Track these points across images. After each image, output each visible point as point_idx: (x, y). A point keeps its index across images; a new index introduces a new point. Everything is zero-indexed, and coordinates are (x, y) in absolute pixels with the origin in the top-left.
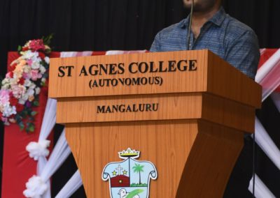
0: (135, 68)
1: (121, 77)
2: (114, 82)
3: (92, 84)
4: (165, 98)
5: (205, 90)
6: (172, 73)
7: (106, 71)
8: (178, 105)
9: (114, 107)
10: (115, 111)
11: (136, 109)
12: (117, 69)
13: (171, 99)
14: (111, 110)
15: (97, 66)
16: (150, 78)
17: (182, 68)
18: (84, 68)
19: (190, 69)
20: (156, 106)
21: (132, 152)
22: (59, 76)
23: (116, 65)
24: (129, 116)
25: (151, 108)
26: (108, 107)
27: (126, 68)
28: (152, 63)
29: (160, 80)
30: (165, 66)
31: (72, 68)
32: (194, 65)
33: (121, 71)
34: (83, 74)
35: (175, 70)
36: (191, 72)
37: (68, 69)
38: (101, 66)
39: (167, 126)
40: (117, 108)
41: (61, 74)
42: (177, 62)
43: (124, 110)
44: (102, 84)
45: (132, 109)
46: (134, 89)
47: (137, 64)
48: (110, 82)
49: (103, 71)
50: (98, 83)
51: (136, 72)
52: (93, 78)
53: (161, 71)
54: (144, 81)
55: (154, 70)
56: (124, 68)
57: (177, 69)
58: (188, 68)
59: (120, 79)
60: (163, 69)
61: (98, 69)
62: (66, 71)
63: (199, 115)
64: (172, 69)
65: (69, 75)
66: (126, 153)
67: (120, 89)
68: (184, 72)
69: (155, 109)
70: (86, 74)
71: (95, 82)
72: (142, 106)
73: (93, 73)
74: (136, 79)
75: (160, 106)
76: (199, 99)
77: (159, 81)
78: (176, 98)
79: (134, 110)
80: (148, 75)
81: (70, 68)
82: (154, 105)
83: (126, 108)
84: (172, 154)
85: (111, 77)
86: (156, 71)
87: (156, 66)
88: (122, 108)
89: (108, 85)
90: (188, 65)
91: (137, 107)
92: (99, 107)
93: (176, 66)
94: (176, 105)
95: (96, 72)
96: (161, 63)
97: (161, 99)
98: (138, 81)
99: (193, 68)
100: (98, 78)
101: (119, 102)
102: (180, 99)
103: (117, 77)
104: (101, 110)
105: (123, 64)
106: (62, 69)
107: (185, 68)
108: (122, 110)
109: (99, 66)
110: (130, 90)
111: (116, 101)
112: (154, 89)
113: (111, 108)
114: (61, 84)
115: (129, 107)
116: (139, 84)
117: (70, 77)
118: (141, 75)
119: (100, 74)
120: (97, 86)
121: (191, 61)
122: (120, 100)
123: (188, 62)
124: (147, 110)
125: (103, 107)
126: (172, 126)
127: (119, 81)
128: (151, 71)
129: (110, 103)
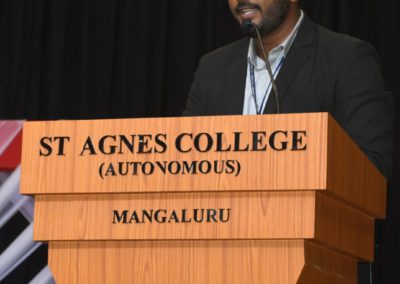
0: (187, 143)
1: (160, 158)
2: (148, 168)
3: (104, 172)
4: (244, 200)
5: (323, 186)
6: (258, 153)
7: (131, 148)
8: (269, 211)
9: (145, 212)
10: (146, 220)
11: (187, 219)
13: (254, 202)
14: (140, 219)
15: (114, 138)
16: (216, 163)
17: (278, 145)
18: (89, 141)
19: (295, 148)
20: (225, 213)
22: (41, 154)
23: (150, 136)
24: (175, 230)
25: (217, 217)
26: (135, 214)
27: (170, 143)
28: (219, 136)
29: (235, 166)
30: (246, 141)
31: (66, 140)
32: (300, 140)
33: (160, 148)
34: (87, 152)
35: (265, 149)
36: (296, 152)
37: (58, 141)
38: (123, 138)
39: (246, 250)
41: (45, 151)
42: (269, 134)
43: (164, 219)
44: (124, 171)
45: (180, 218)
46: (185, 181)
47: (191, 135)
48: (139, 167)
49: (125, 148)
50: (116, 170)
51: (190, 150)
52: (107, 160)
53: (237, 148)
54: (205, 167)
55: (224, 147)
56: (167, 143)
57: (269, 147)
58: (290, 146)
59: (158, 163)
60: (242, 147)
61: (117, 143)
62: (55, 146)
63: (310, 233)
64: (259, 147)
65: (61, 152)
67: (158, 181)
68: (282, 153)
69: (225, 218)
70: (93, 152)
71: (111, 166)
72: (199, 213)
73: (107, 149)
74: (189, 164)
75: (235, 214)
76: (310, 203)
77: (233, 168)
78: (264, 199)
79: (183, 220)
80: (212, 156)
81: (62, 140)
82: (222, 211)
83: (169, 215)
85: (141, 158)
86: (229, 150)
87: (228, 141)
88: (161, 215)
89: (135, 172)
90: (290, 139)
91: (190, 215)
92: (116, 212)
93: (266, 141)
94: (265, 213)
95: (113, 149)
96: (237, 135)
97: (236, 200)
98: (194, 168)
99: (299, 146)
100: (115, 159)
101: (156, 204)
102: (273, 202)
103: (153, 158)
104: (121, 217)
105: (165, 136)
106: (46, 141)
107: (284, 145)
108: (160, 219)
109: (118, 139)
110: (178, 183)
111: (148, 202)
112: (225, 181)
113: (140, 215)
114: (45, 172)
115: (174, 213)
116: (194, 172)
117: (61, 157)
118: (198, 157)
119: (120, 152)
120: (114, 174)
121: (295, 134)
122: (157, 202)
123: (290, 135)
124: (208, 220)
125: (125, 213)
126: (255, 250)
127: (156, 166)
128: (219, 149)
129: (137, 206)
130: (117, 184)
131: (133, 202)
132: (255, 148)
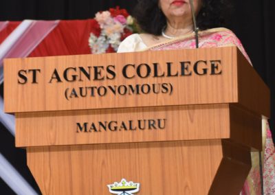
0: (131, 72)
1: (111, 83)
2: (102, 91)
3: (69, 95)
4: (175, 112)
5: (236, 100)
6: (186, 78)
7: (88, 76)
9: (101, 123)
10: (102, 129)
11: (133, 127)
12: (104, 73)
13: (184, 114)
14: (97, 128)
15: (75, 69)
16: (154, 85)
17: (200, 71)
18: (56, 72)
19: (213, 73)
20: (162, 122)
21: (128, 185)
22: (19, 83)
23: (102, 67)
24: (124, 136)
25: (156, 125)
26: (93, 125)
27: (118, 72)
28: (155, 65)
29: (169, 88)
30: (176, 69)
31: (37, 72)
32: (217, 67)
33: (111, 76)
34: (55, 81)
35: (190, 74)
36: (214, 76)
37: (32, 73)
38: (82, 69)
39: (178, 149)
40: (106, 126)
41: (22, 81)
42: (193, 64)
43: (116, 128)
44: (84, 94)
45: (128, 127)
46: (131, 100)
47: (134, 66)
48: (96, 91)
49: (84, 76)
50: (78, 93)
51: (134, 77)
52: (70, 86)
53: (169, 75)
54: (146, 89)
55: (159, 74)
56: (116, 72)
57: (193, 73)
58: (209, 71)
59: (110, 87)
60: (173, 73)
61: (77, 73)
62: (29, 76)
63: (226, 134)
64: (186, 73)
65: (34, 81)
66: (120, 186)
67: (111, 100)
68: (204, 77)
69: (162, 126)
70: (59, 80)
71: (74, 90)
72: (142, 123)
73: (70, 78)
74: (134, 87)
75: (169, 123)
76: (226, 113)
77: (168, 90)
78: (191, 111)
79: (131, 128)
80: (151, 80)
81: (34, 71)
82: (159, 120)
83: (119, 125)
84: (187, 186)
85: (97, 84)
86: (163, 75)
87: (163, 69)
88: (113, 125)
89: (93, 94)
90: (209, 67)
91: (135, 125)
92: (79, 124)
93: (191, 68)
94: (192, 121)
95: (74, 77)
96: (169, 64)
97: (170, 112)
98: (138, 90)
99: (216, 71)
100: (77, 85)
101: (109, 118)
102: (197, 113)
103: (105, 83)
104: (82, 128)
105: (114, 67)
106: (22, 73)
107: (205, 71)
108: (113, 129)
109: (78, 70)
110: (125, 102)
111: (103, 116)
112: (161, 99)
113: (97, 126)
114: (23, 96)
115: (123, 124)
116: (138, 93)
117: (35, 85)
118: (140, 82)
119: (80, 80)
120: (76, 96)
121: (213, 62)
122: (109, 115)
123: (209, 63)
124: (150, 128)
125: (85, 124)
126: (185, 149)
127: (108, 89)
128: (156, 75)
129: (95, 119)
130: (79, 103)
131: (91, 116)
132: (183, 74)
